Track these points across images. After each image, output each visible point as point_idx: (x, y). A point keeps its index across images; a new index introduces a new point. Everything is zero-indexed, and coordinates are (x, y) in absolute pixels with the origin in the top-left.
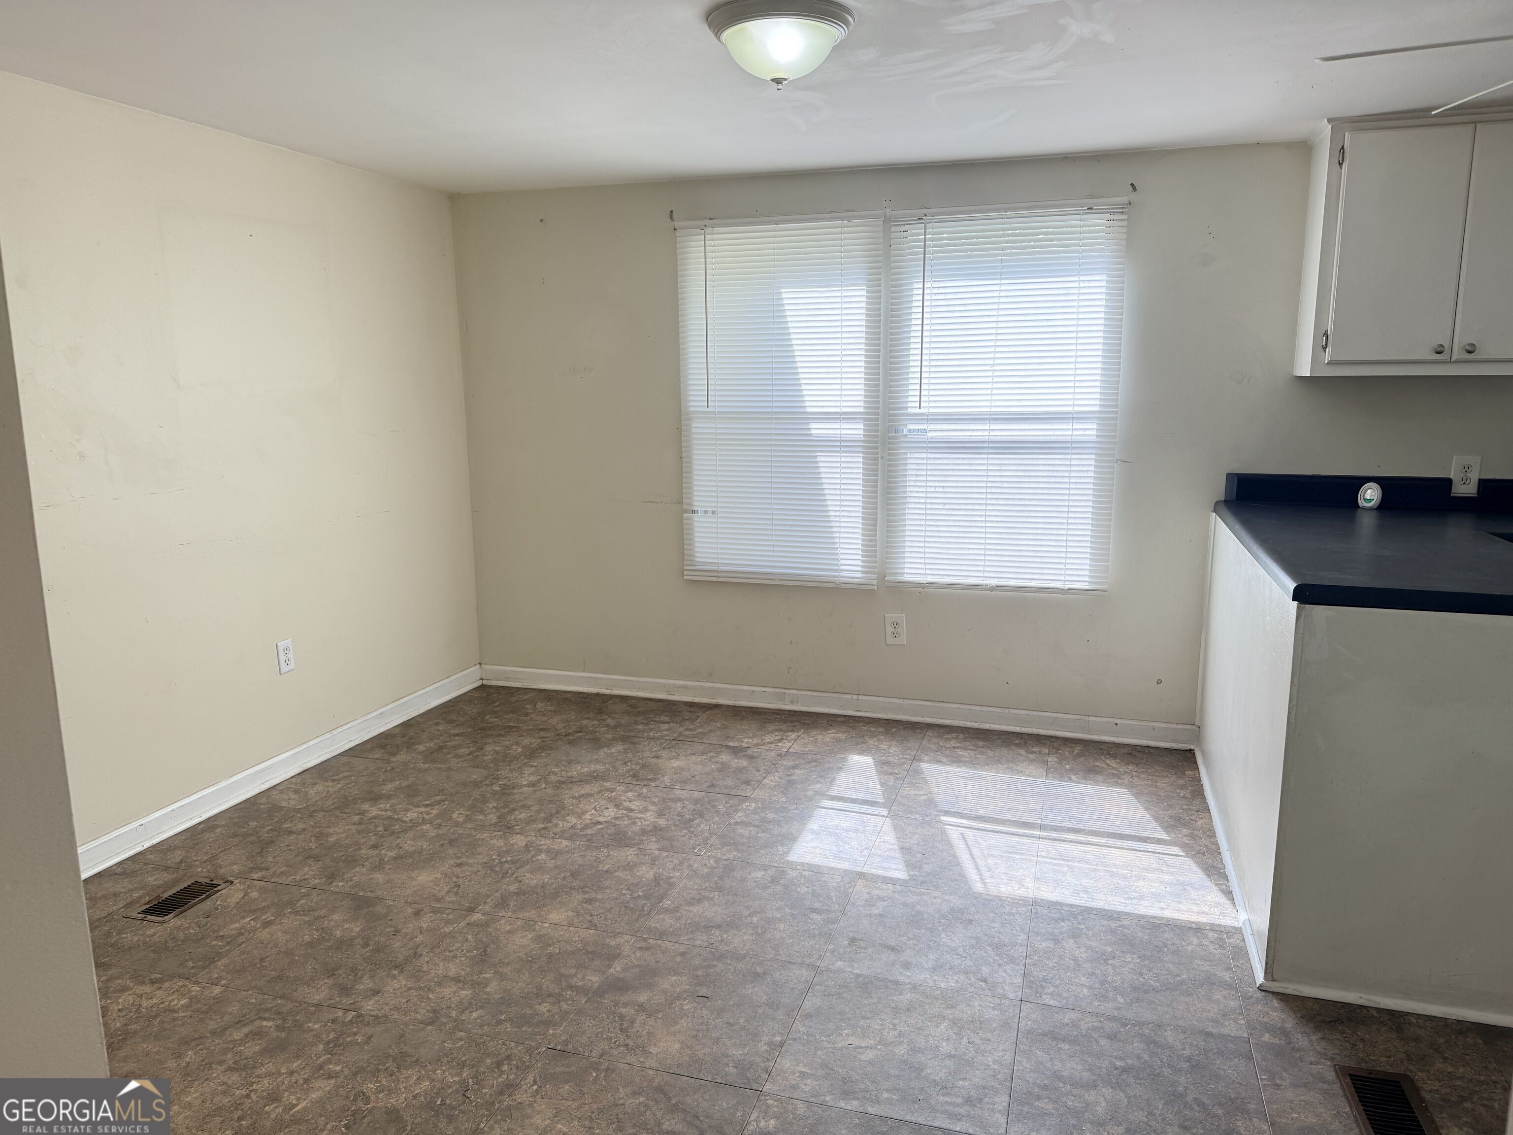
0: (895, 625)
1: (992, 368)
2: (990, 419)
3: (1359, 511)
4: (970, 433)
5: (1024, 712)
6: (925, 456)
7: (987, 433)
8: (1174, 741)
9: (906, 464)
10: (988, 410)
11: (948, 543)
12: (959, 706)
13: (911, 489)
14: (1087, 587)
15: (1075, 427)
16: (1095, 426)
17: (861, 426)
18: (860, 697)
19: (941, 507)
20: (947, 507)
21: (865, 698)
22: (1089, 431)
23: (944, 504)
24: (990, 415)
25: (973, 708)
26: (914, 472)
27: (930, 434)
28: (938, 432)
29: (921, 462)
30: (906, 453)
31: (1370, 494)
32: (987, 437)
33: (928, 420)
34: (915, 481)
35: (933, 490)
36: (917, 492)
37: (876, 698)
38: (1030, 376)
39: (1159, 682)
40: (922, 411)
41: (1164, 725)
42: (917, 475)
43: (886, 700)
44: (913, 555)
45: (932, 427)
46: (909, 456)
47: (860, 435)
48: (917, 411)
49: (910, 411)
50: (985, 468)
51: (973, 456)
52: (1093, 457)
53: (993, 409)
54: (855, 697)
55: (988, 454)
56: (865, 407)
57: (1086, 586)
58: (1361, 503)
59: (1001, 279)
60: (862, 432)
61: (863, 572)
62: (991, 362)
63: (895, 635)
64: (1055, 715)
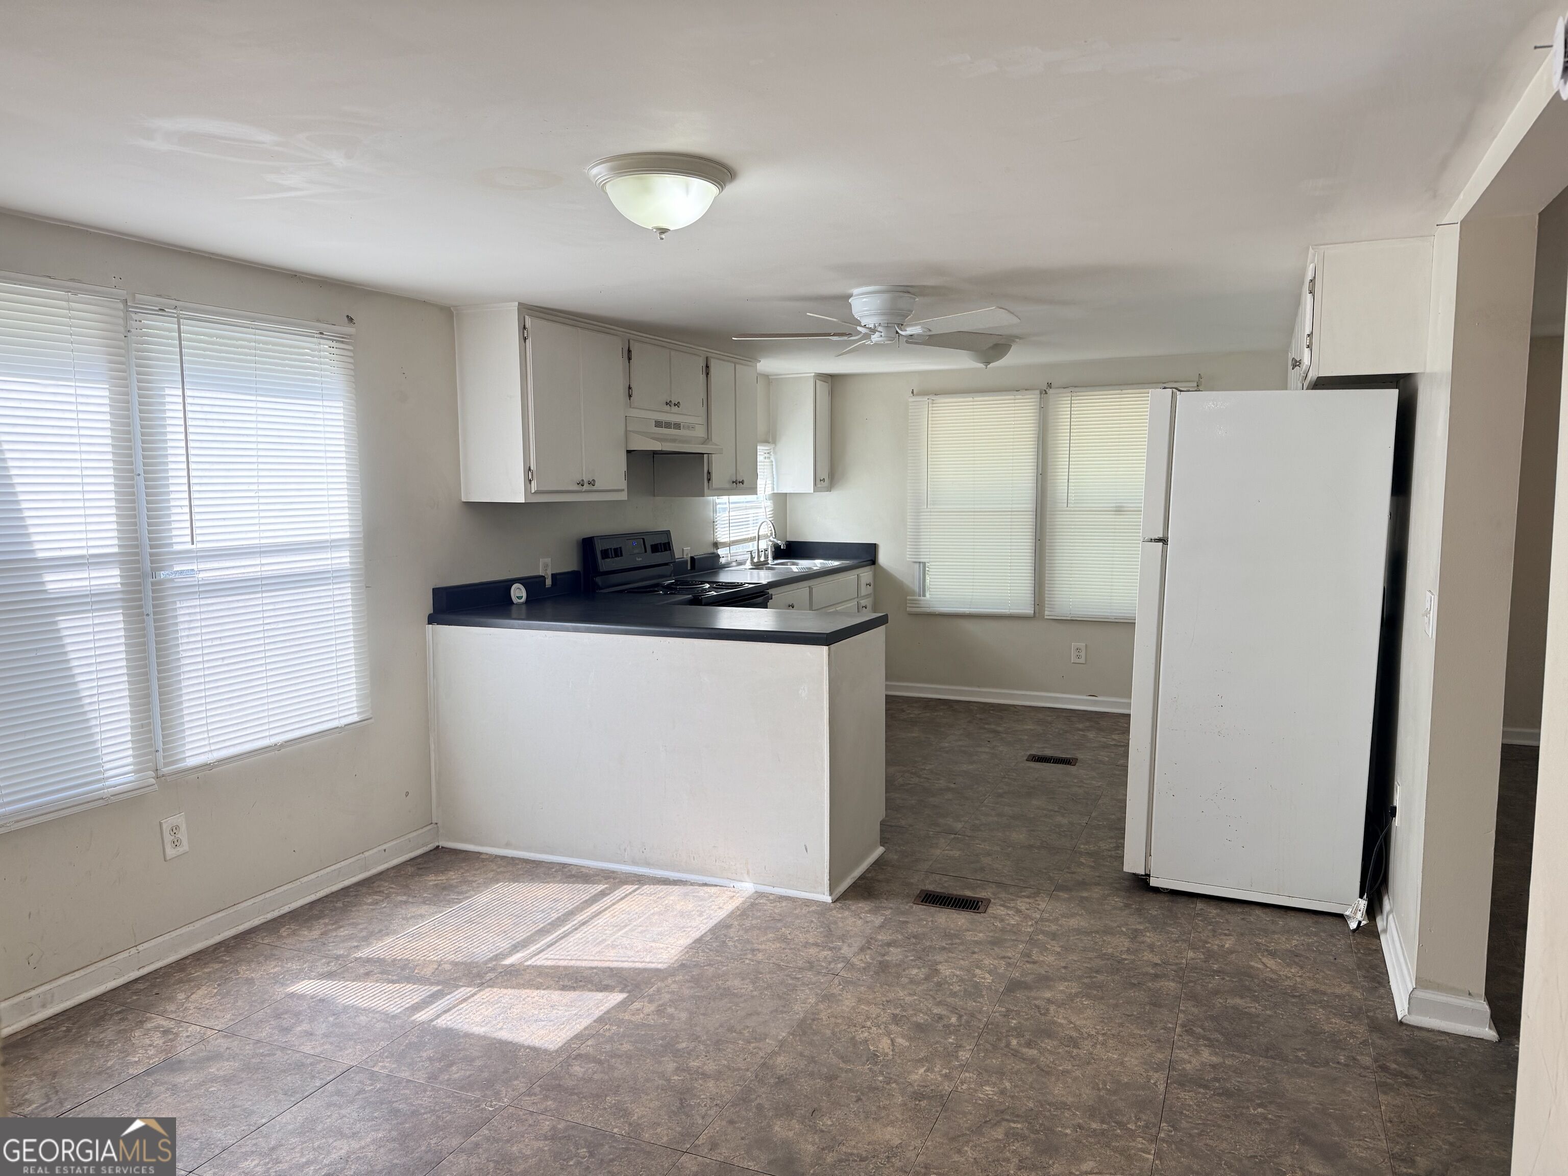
0: (175, 829)
1: (257, 495)
2: (261, 552)
3: (514, 607)
4: (243, 570)
5: (313, 876)
6: (198, 603)
7: (258, 569)
8: (423, 845)
9: (176, 617)
10: (257, 541)
11: (230, 705)
12: (252, 901)
13: (185, 647)
14: (357, 719)
15: (333, 556)
16: (348, 554)
17: (117, 572)
18: (140, 948)
19: (219, 663)
20: (226, 662)
21: (146, 945)
22: (343, 559)
23: (223, 659)
24: (260, 547)
25: (267, 895)
26: (186, 626)
27: (202, 575)
28: (208, 571)
29: (193, 611)
30: (175, 602)
31: (518, 593)
32: (260, 574)
33: (198, 557)
34: (188, 636)
35: (209, 644)
36: (192, 649)
37: (160, 939)
38: (291, 503)
39: (407, 794)
40: (194, 546)
41: (415, 834)
42: (190, 629)
43: (174, 934)
44: (194, 731)
45: (202, 566)
46: (178, 605)
47: (116, 584)
48: (189, 546)
49: (177, 548)
50: (260, 609)
51: (247, 597)
52: (349, 585)
53: (263, 541)
54: (133, 951)
55: (262, 592)
56: (119, 546)
57: (355, 718)
58: (515, 600)
59: (257, 395)
60: (118, 580)
61: (135, 772)
62: (255, 487)
63: (176, 843)
64: (338, 866)
